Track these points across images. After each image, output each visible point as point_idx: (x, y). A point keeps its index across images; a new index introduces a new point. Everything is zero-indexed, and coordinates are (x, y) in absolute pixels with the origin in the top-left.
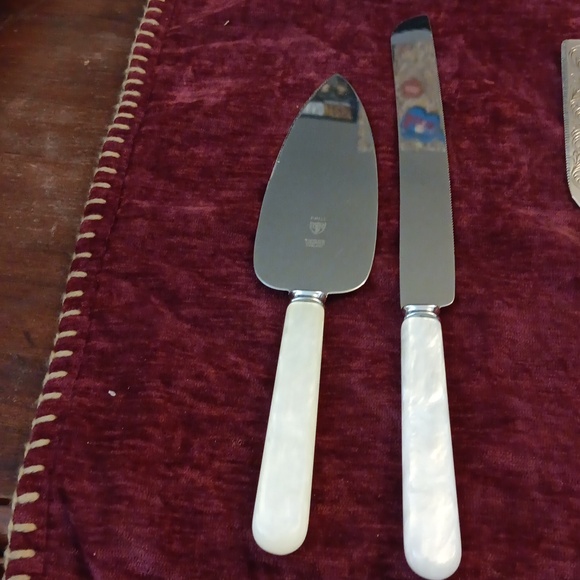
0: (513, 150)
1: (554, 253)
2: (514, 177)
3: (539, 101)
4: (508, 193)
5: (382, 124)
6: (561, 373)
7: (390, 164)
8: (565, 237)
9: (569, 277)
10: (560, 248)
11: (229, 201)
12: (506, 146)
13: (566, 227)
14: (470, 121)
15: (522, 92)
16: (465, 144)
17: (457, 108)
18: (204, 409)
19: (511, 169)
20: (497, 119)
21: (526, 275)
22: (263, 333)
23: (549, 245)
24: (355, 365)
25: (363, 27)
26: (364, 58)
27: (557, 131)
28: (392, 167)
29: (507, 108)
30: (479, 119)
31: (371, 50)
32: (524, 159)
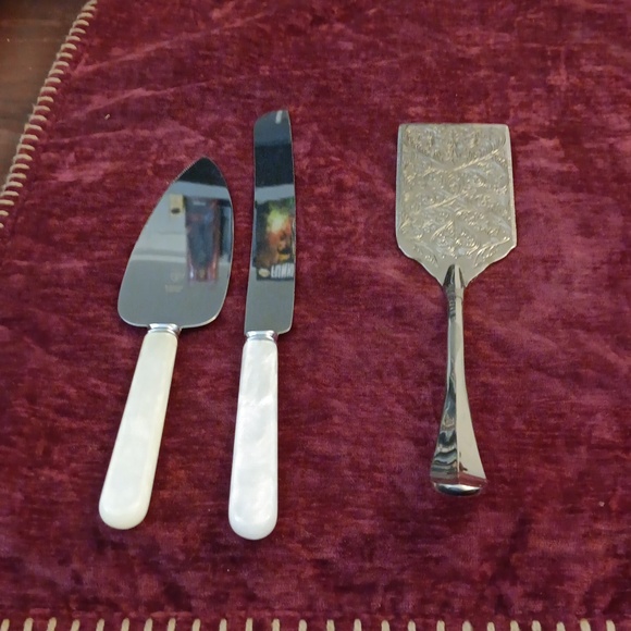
0: (354, 213)
1: (378, 289)
2: (351, 233)
3: (378, 173)
4: (345, 245)
5: (241, 194)
6: (377, 381)
7: (245, 225)
8: (391, 278)
9: (389, 308)
10: (383, 284)
11: (99, 259)
12: (347, 210)
13: (393, 271)
14: (318, 191)
15: (364, 166)
16: (312, 209)
17: (307, 180)
18: (65, 422)
19: (349, 227)
20: (341, 187)
21: (356, 308)
22: (123, 361)
23: (376, 283)
24: (201, 382)
25: (230, 119)
26: (229, 143)
27: (390, 195)
28: (247, 228)
29: (349, 179)
30: (325, 189)
31: (236, 137)
32: (361, 219)
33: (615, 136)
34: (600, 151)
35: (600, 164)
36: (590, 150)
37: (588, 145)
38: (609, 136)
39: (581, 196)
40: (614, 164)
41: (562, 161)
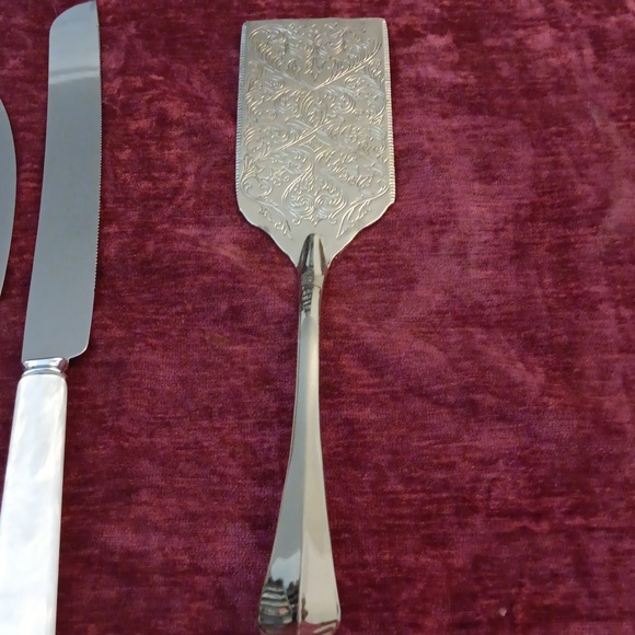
0: (181, 158)
1: (207, 279)
2: (177, 190)
3: (215, 96)
4: (168, 211)
5: (29, 136)
6: (205, 423)
7: (32, 185)
8: (227, 259)
9: (224, 307)
10: (217, 273)
12: (172, 155)
13: (232, 247)
14: (133, 126)
15: (197, 85)
16: (124, 155)
17: (119, 112)
19: (174, 180)
20: (163, 121)
21: (179, 308)
23: (205, 270)
25: (19, 20)
26: (14, 57)
27: (229, 132)
28: (34, 188)
29: (175, 109)
30: (144, 124)
31: (24, 47)
32: (190, 168)
33: (525, 28)
34: (504, 49)
35: (505, 70)
36: (492, 49)
37: (489, 42)
38: (517, 28)
39: (480, 120)
40: (523, 69)
41: (456, 67)
